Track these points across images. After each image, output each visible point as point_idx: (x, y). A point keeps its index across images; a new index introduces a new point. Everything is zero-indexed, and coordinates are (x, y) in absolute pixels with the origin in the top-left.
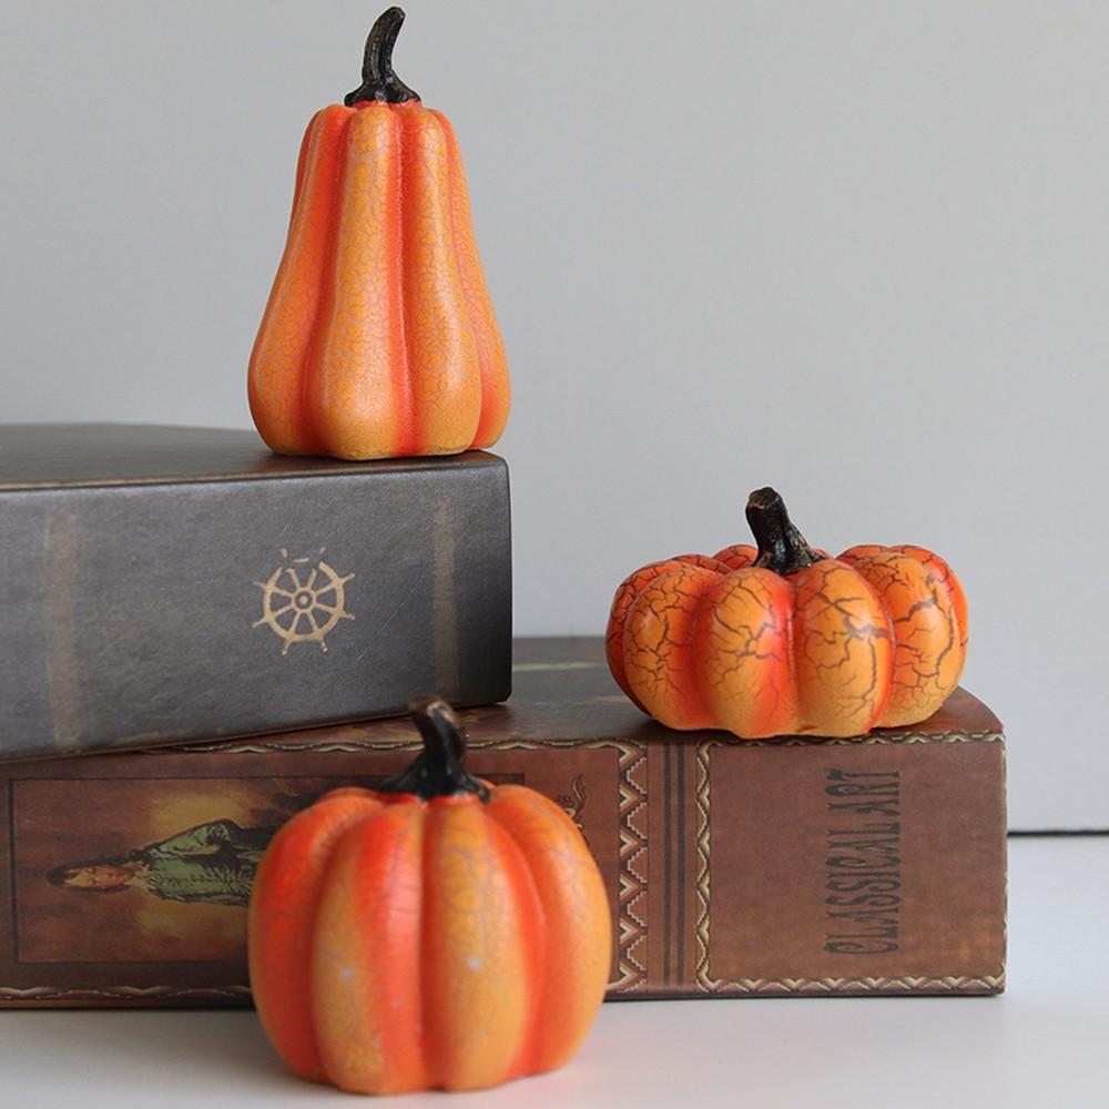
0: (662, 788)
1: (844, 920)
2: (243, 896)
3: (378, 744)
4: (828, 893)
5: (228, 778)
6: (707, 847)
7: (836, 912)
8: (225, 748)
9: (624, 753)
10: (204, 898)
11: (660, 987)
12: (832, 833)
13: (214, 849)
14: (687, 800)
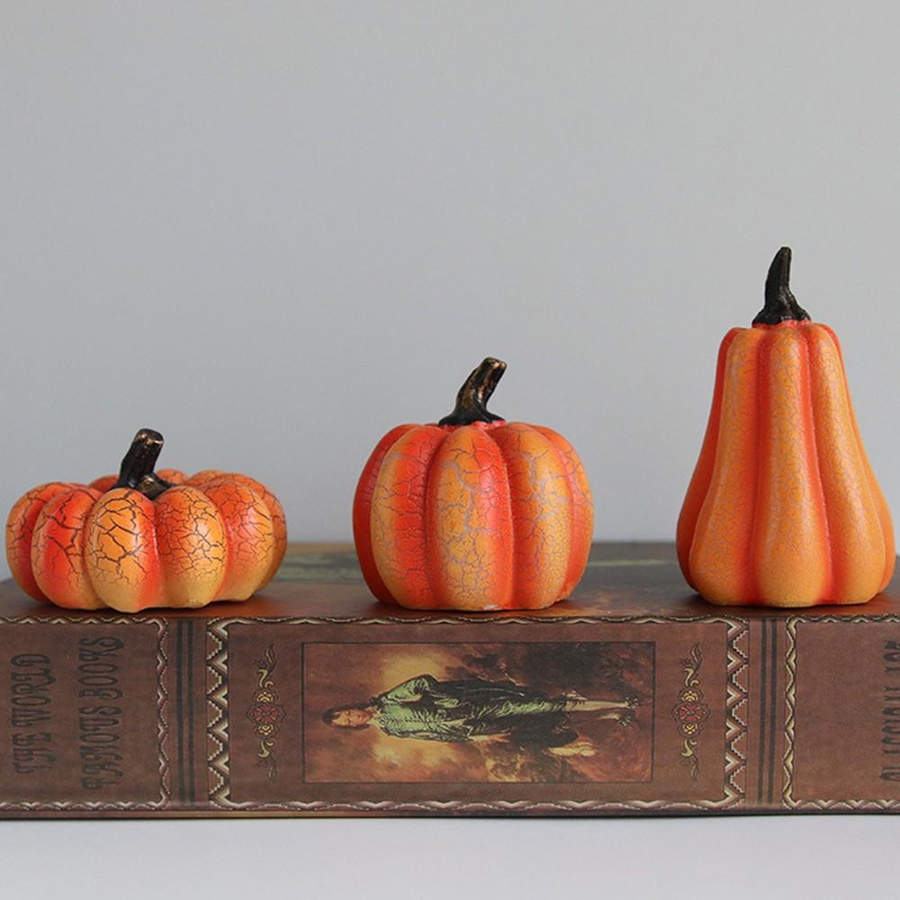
0: (760, 653)
1: (894, 755)
2: (439, 734)
3: (543, 618)
4: (883, 735)
5: (429, 643)
6: (793, 699)
7: (889, 749)
8: (426, 620)
9: (731, 627)
10: (412, 735)
11: (755, 805)
12: (888, 689)
13: (418, 697)
14: (779, 663)
